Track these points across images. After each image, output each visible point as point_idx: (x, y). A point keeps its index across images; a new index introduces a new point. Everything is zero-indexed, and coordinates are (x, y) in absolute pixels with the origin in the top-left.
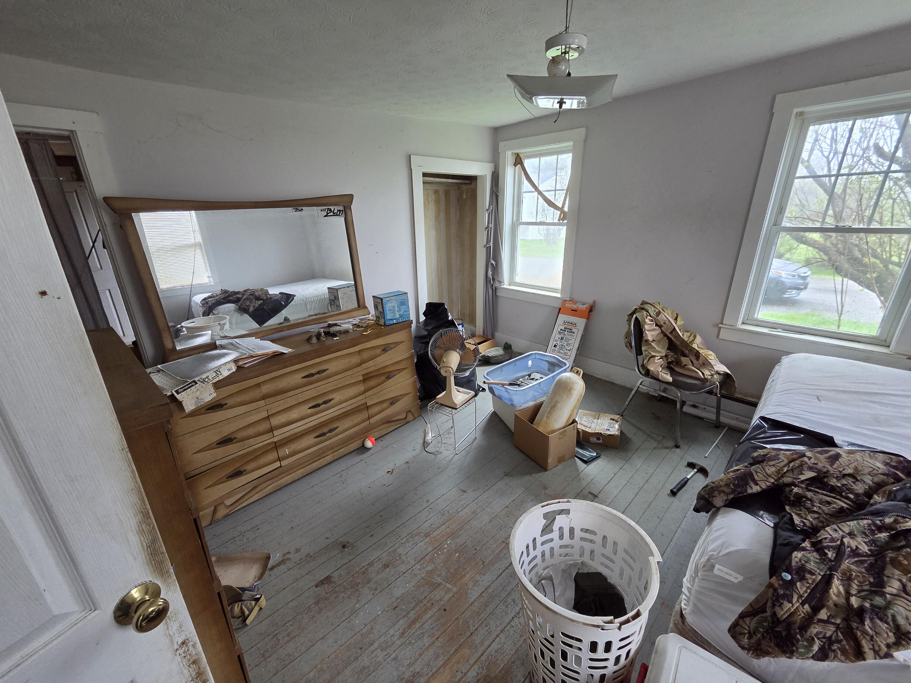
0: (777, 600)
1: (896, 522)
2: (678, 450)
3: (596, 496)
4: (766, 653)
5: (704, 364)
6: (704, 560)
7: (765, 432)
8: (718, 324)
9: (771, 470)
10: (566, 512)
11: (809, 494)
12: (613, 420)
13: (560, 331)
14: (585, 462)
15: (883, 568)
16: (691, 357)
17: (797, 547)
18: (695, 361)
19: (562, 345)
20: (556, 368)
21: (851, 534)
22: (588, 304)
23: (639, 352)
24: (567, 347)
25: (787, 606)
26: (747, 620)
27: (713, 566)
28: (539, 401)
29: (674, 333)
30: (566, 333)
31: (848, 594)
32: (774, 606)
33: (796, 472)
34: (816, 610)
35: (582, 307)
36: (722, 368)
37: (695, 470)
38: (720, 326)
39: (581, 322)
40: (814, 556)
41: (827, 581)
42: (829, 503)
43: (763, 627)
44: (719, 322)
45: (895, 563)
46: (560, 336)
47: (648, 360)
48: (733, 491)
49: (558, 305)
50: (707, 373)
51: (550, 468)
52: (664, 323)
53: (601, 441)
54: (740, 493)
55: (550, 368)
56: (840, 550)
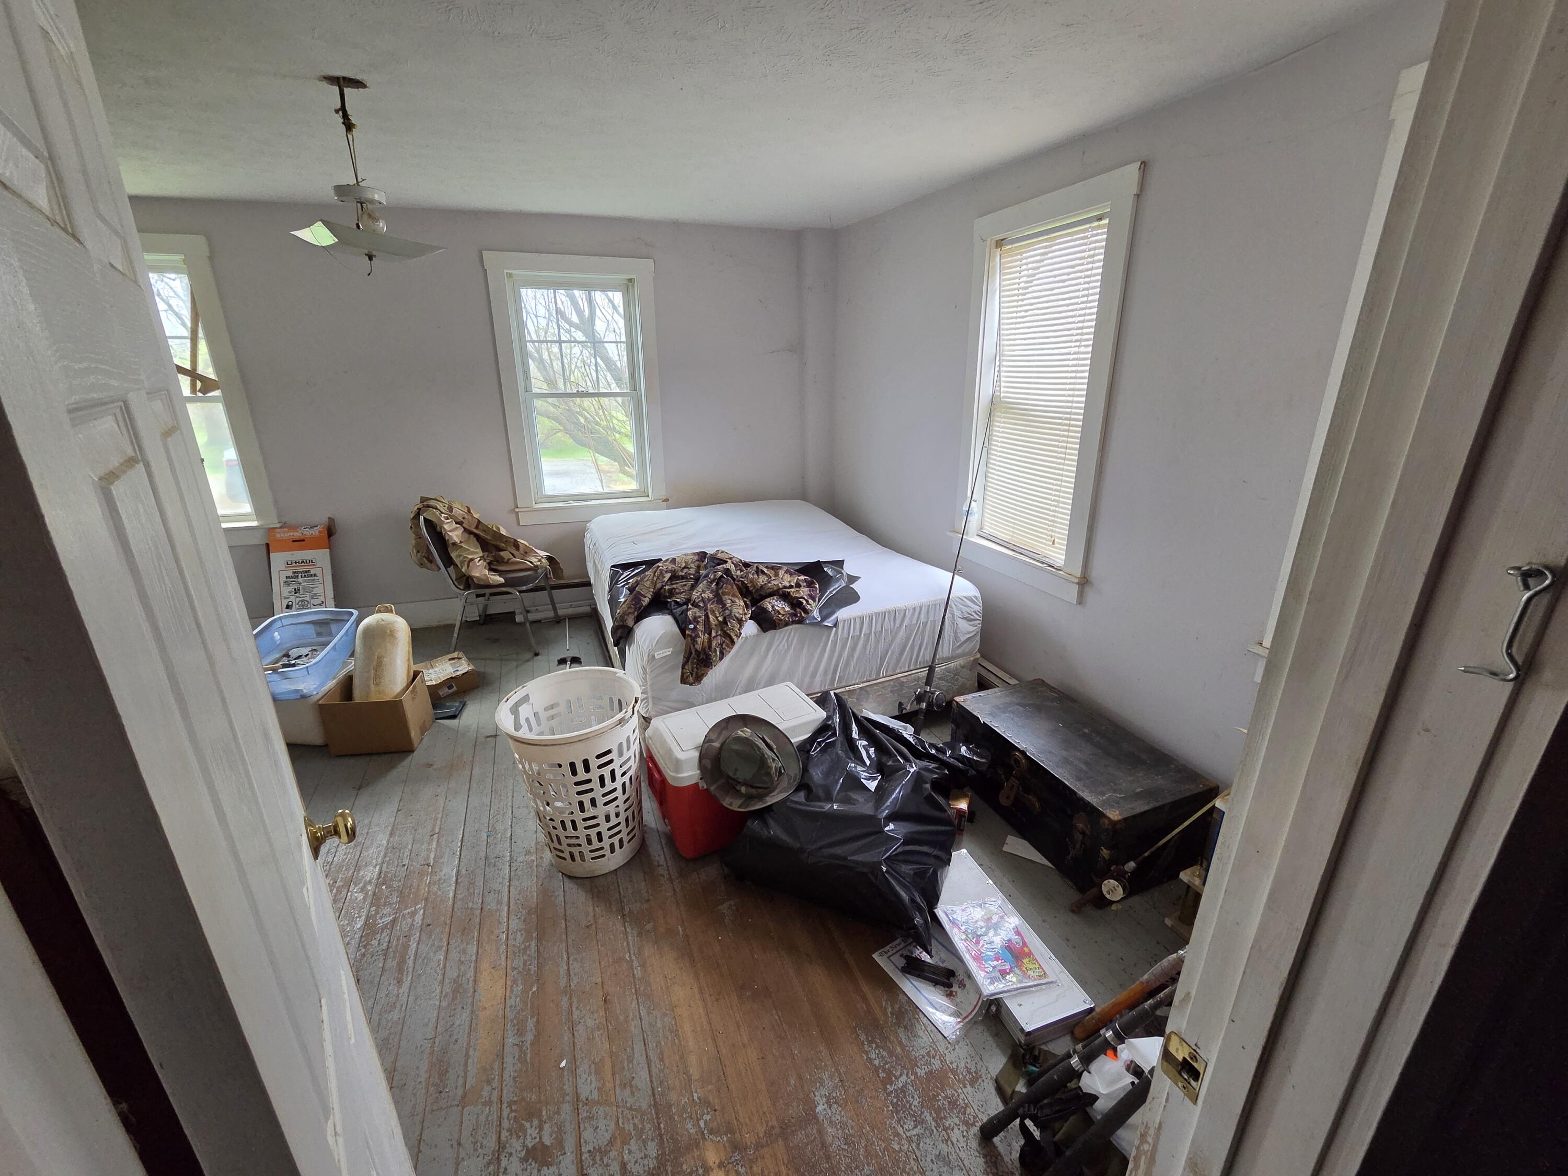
0: (694, 640)
1: (715, 576)
2: (539, 657)
3: (496, 736)
4: (703, 676)
5: (526, 553)
6: (646, 658)
7: (622, 574)
8: (514, 510)
9: (648, 584)
10: (526, 699)
11: (674, 586)
12: (453, 659)
13: (285, 579)
14: (454, 717)
15: (721, 599)
16: (509, 549)
17: (688, 610)
18: (515, 552)
19: (302, 601)
20: (334, 627)
21: (703, 591)
22: (321, 525)
23: (448, 562)
24: (313, 601)
25: (699, 640)
26: (686, 667)
27: (654, 656)
28: (342, 674)
29: (480, 527)
30: (300, 580)
31: (717, 618)
32: (694, 646)
33: (661, 578)
34: (710, 634)
35: (312, 531)
36: (543, 554)
37: (569, 663)
38: (517, 510)
39: (322, 557)
40: (696, 610)
41: (707, 616)
42: (685, 585)
43: (694, 663)
44: (513, 507)
45: (724, 593)
46: (291, 588)
47: (468, 566)
48: (635, 609)
49: (258, 540)
50: (534, 560)
51: (416, 745)
52: (464, 518)
53: (455, 688)
54: (640, 608)
55: (319, 630)
56: (703, 600)
